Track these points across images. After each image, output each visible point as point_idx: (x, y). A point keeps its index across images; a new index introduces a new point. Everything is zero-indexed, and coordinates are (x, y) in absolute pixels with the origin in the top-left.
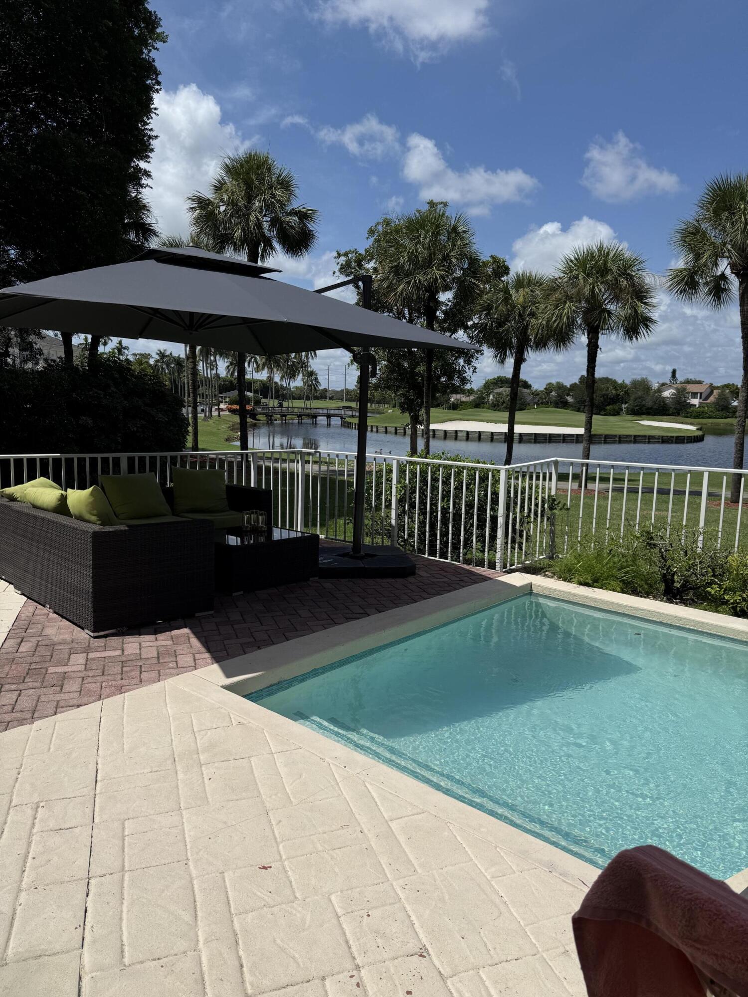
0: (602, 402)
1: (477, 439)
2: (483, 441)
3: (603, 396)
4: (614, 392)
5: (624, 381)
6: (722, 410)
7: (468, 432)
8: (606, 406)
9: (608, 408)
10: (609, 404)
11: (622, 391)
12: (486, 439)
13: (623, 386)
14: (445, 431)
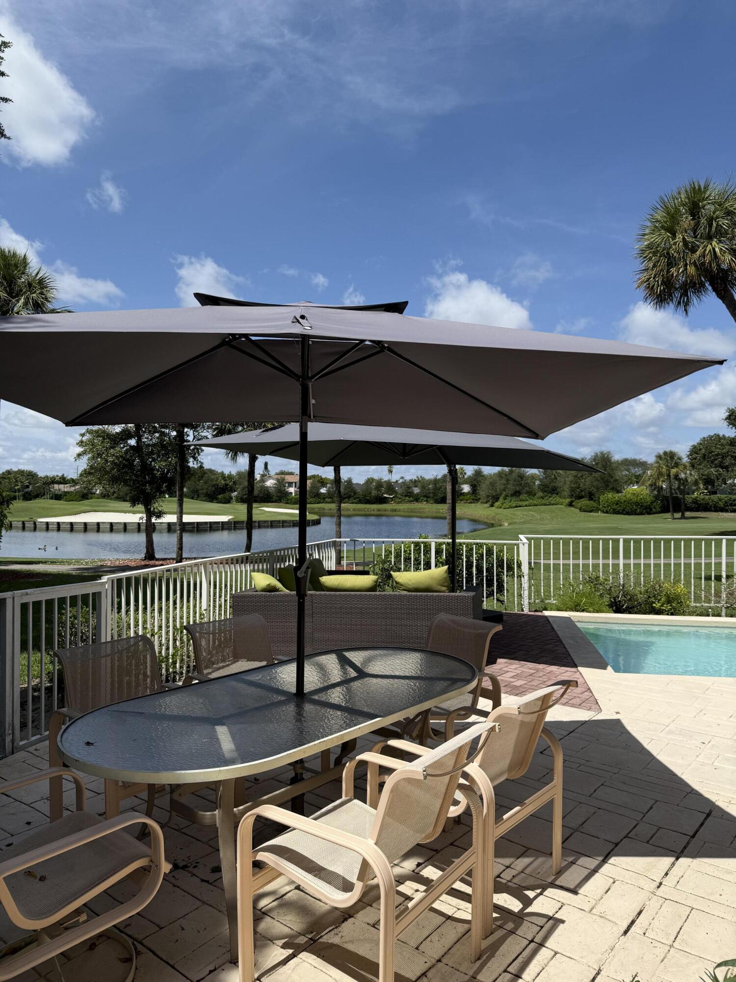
0: (214, 492)
1: (123, 530)
2: (129, 532)
3: (214, 486)
4: (223, 482)
5: (230, 472)
6: (315, 497)
7: (111, 524)
8: (217, 495)
9: (220, 496)
10: (220, 494)
11: (231, 481)
12: (132, 530)
13: (230, 477)
14: (85, 524)
